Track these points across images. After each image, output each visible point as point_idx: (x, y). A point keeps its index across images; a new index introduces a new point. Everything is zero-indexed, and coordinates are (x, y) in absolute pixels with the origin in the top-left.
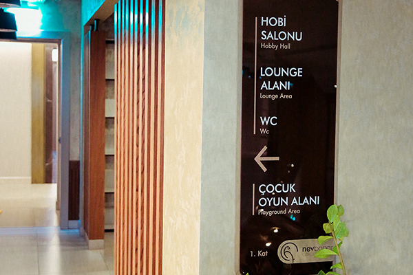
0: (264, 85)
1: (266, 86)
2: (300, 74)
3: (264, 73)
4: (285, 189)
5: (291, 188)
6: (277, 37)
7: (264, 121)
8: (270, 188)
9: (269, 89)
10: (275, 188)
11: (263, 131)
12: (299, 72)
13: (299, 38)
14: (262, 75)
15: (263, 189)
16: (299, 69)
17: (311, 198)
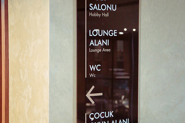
0: (92, 43)
1: (93, 44)
2: (116, 34)
3: (91, 34)
4: (107, 115)
5: (111, 114)
6: (100, 8)
7: (92, 68)
8: (97, 116)
9: (95, 45)
10: (100, 115)
11: (91, 75)
12: (115, 33)
13: (114, 9)
14: (90, 35)
15: (92, 116)
16: (115, 31)
17: (123, 120)
